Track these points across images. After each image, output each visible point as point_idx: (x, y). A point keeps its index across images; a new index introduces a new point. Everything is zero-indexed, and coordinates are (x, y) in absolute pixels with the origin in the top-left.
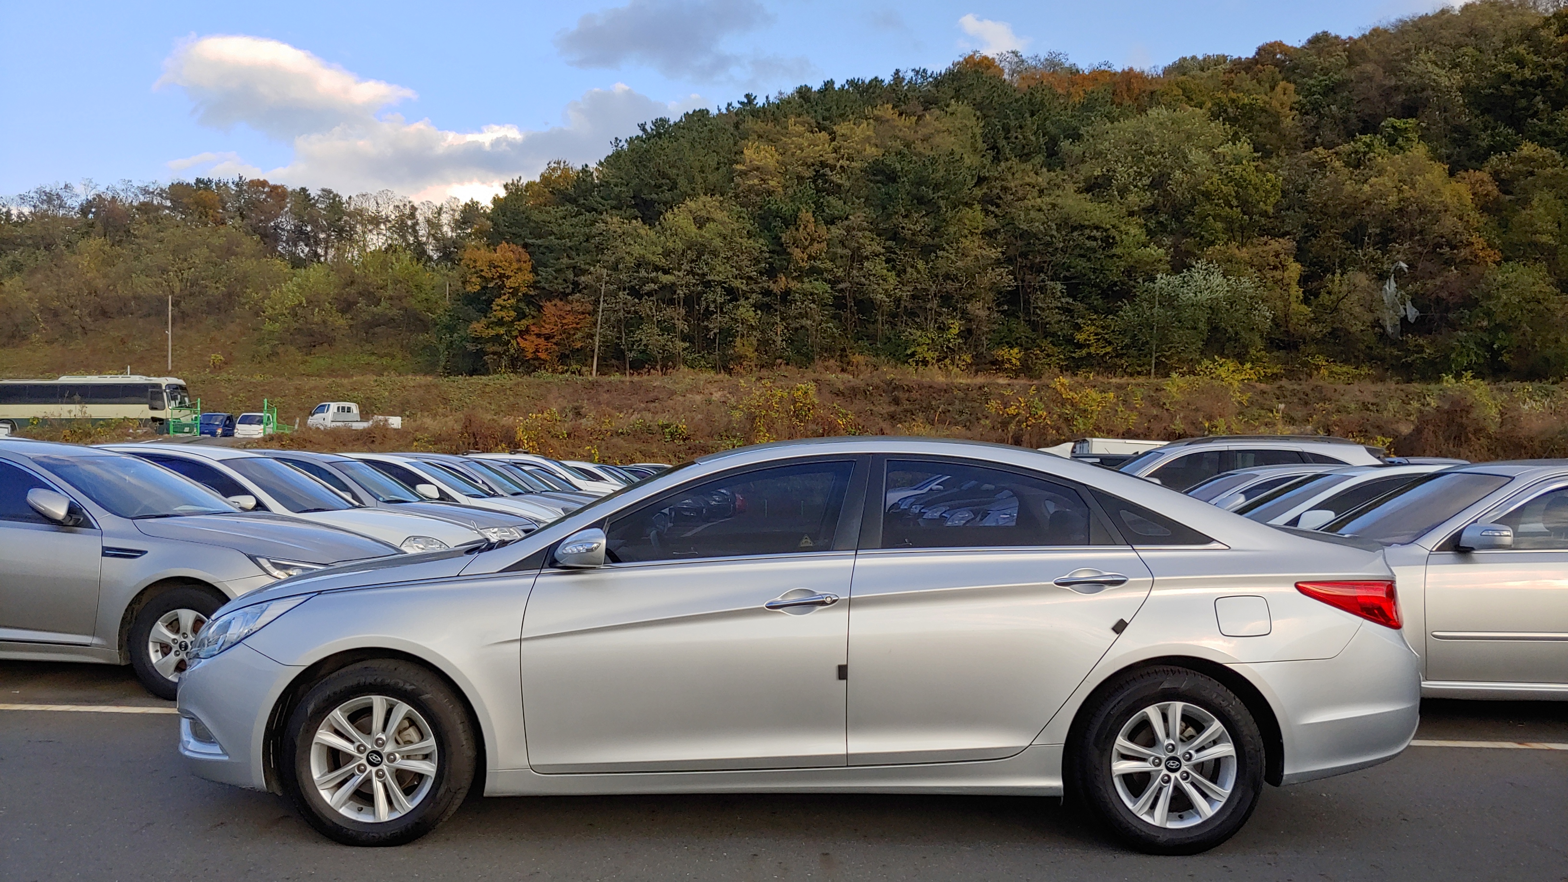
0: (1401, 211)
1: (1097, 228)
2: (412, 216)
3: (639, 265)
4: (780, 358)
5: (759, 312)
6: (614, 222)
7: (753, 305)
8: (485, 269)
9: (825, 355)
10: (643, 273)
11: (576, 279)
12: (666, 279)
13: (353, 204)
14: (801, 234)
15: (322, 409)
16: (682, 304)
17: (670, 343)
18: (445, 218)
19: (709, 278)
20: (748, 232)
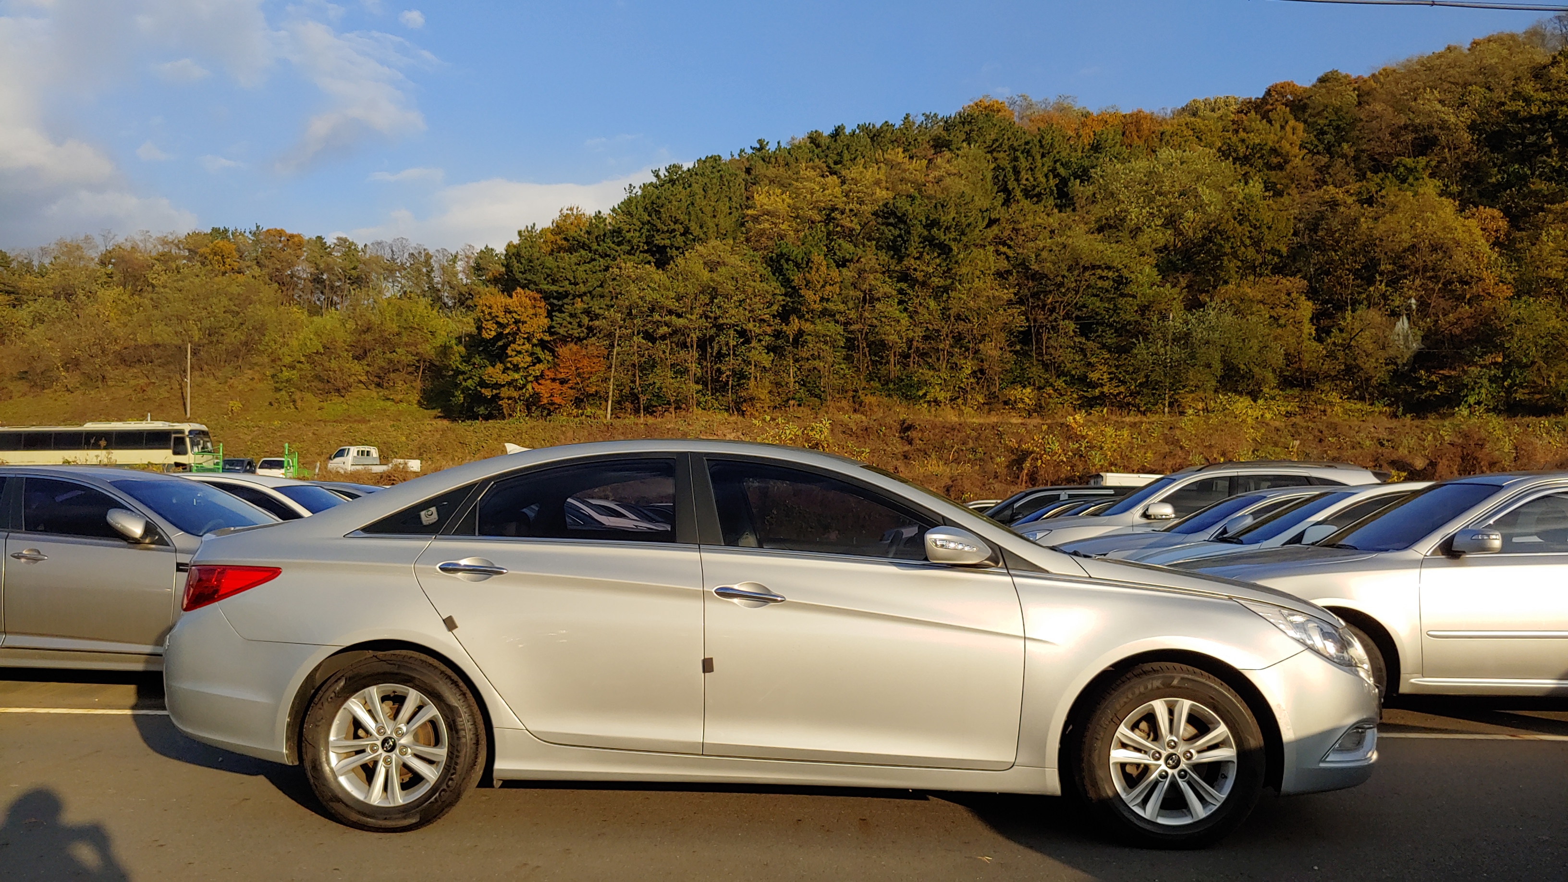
0: (1413, 249)
1: (1109, 268)
2: (427, 262)
3: (652, 310)
4: (793, 399)
5: (772, 354)
6: (628, 266)
7: (767, 347)
8: (501, 314)
9: (837, 396)
10: (656, 317)
11: (591, 323)
12: (681, 322)
13: (368, 251)
14: (813, 276)
15: (341, 453)
16: (695, 346)
17: (683, 386)
18: (460, 266)
19: (721, 321)
20: (761, 276)
